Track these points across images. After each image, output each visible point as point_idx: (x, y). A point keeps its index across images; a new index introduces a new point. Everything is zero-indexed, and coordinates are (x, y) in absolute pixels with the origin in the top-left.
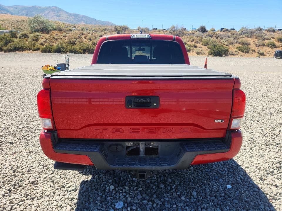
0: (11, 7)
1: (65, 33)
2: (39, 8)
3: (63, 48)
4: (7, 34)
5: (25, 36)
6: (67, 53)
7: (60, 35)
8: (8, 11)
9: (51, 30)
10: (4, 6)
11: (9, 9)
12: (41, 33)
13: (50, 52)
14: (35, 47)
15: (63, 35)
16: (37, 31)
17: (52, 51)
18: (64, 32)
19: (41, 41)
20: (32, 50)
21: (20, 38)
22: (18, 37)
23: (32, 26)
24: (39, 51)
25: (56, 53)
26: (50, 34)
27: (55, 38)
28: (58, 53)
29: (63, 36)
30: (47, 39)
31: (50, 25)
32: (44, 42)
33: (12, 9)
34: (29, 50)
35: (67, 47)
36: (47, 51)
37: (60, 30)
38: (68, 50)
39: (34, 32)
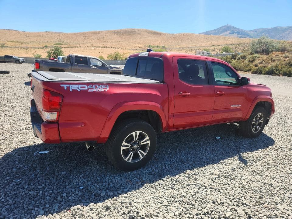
0: (252, 31)
1: (287, 54)
2: (280, 29)
3: (277, 70)
4: (229, 56)
5: (244, 57)
6: (279, 75)
7: (281, 56)
8: (248, 35)
9: (272, 51)
10: (246, 31)
11: (249, 33)
12: (260, 54)
13: (261, 73)
14: (248, 68)
15: (284, 55)
16: (257, 52)
17: (263, 72)
18: (287, 52)
19: (257, 62)
20: (244, 71)
21: (239, 59)
22: (237, 59)
23: (254, 47)
24: (250, 72)
25: (266, 74)
26: (269, 55)
27: (273, 59)
28: (269, 75)
29: (284, 57)
30: (263, 61)
31: (273, 46)
32: (259, 63)
33: (252, 32)
34: (242, 71)
35: (282, 68)
36: (258, 72)
37: (283, 50)
38: (282, 72)
39: (254, 53)
